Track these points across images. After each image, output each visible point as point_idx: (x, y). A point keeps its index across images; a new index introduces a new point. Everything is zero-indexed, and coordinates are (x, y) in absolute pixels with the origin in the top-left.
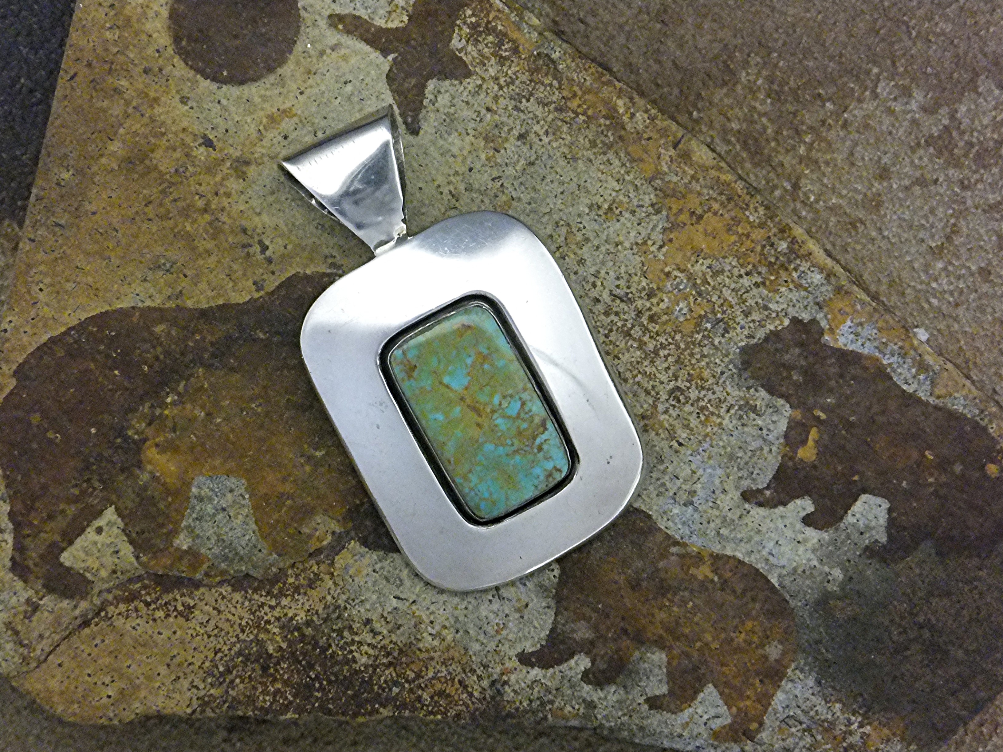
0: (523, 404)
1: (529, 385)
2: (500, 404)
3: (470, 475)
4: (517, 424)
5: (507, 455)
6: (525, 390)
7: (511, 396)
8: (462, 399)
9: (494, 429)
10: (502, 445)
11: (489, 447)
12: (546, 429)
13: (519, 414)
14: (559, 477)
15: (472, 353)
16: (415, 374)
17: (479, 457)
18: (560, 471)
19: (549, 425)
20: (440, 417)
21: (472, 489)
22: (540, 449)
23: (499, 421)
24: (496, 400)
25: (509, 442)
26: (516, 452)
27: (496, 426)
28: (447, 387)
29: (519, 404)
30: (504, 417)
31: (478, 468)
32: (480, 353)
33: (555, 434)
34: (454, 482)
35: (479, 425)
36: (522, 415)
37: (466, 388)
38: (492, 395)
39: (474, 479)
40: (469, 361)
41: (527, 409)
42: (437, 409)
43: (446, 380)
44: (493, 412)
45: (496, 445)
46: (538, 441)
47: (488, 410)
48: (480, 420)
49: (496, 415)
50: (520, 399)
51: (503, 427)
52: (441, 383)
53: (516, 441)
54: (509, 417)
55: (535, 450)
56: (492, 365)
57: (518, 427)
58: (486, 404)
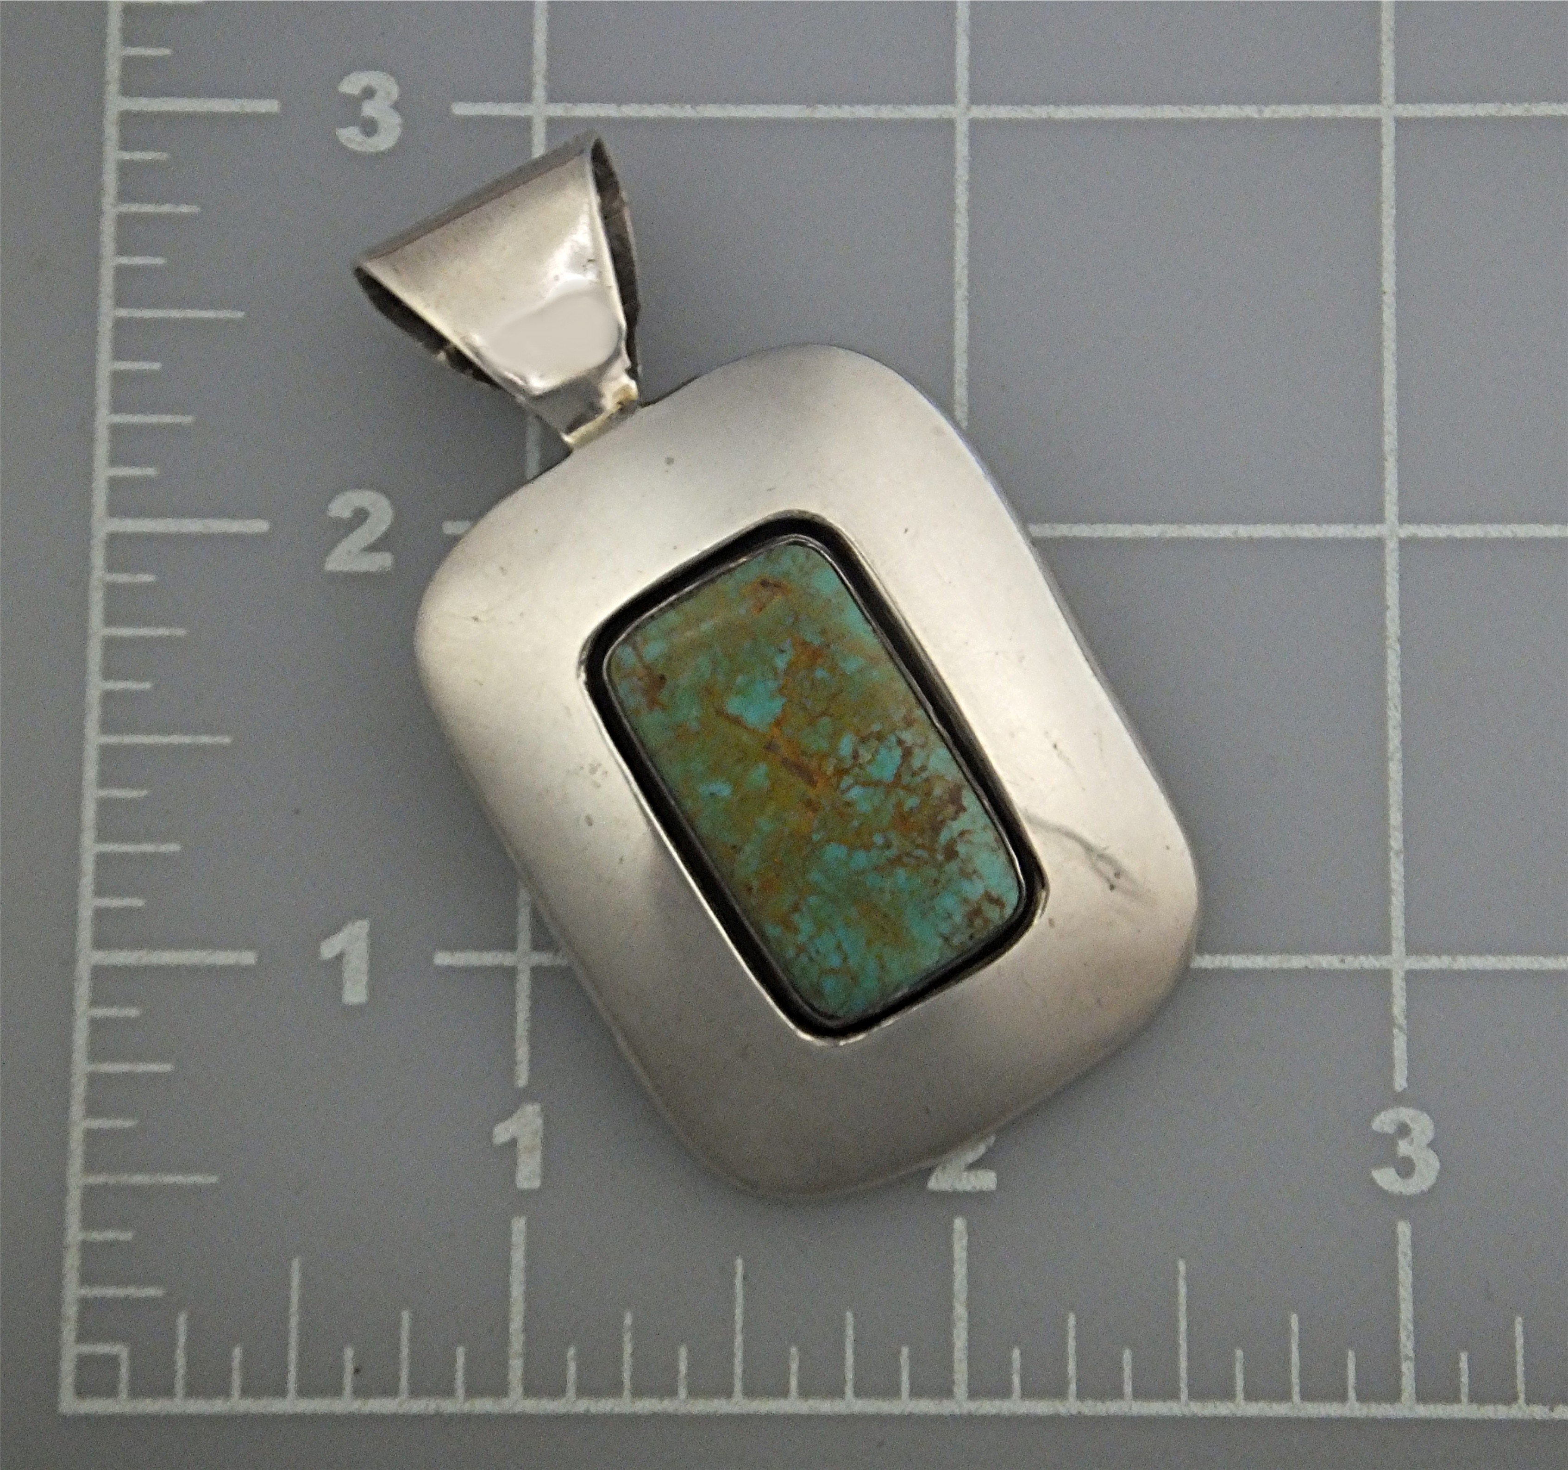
0: (907, 753)
1: (919, 713)
2: (855, 756)
3: (796, 917)
4: (893, 800)
5: (876, 868)
6: (909, 723)
7: (880, 737)
8: (770, 747)
9: (844, 811)
10: (867, 848)
11: (834, 852)
12: (961, 809)
13: (898, 776)
14: (997, 917)
15: (787, 645)
16: (664, 695)
17: (815, 876)
18: (997, 902)
19: (969, 799)
20: (724, 790)
21: (801, 949)
22: (951, 853)
23: (855, 793)
24: (846, 745)
25: (878, 839)
26: (896, 861)
27: (848, 804)
28: (736, 721)
29: (898, 753)
30: (866, 784)
31: (813, 900)
32: (805, 644)
33: (983, 820)
34: (763, 936)
35: (811, 805)
36: (906, 779)
37: (778, 723)
38: (835, 736)
39: (806, 926)
40: (781, 663)
41: (916, 763)
42: (716, 770)
43: (733, 706)
44: (841, 772)
45: (852, 848)
46: (944, 836)
47: (830, 770)
48: (811, 793)
49: (847, 781)
50: (900, 742)
51: (865, 807)
52: (720, 713)
53: (893, 836)
54: (877, 784)
55: (940, 857)
56: (833, 669)
57: (899, 805)
58: (825, 756)
